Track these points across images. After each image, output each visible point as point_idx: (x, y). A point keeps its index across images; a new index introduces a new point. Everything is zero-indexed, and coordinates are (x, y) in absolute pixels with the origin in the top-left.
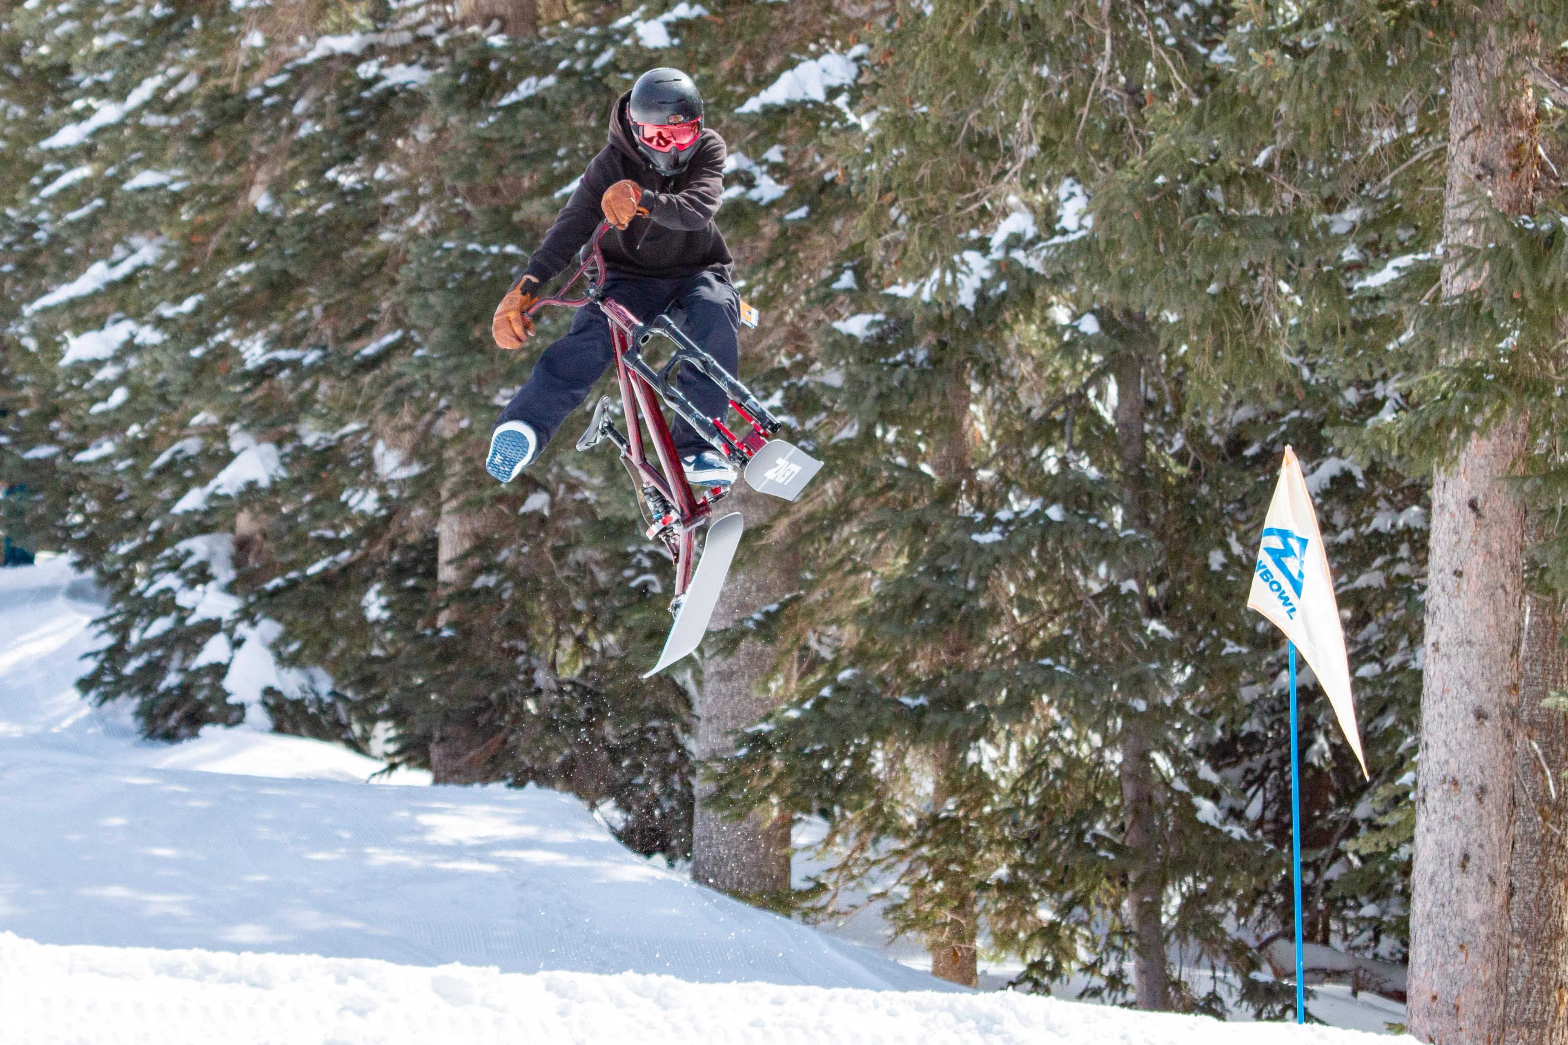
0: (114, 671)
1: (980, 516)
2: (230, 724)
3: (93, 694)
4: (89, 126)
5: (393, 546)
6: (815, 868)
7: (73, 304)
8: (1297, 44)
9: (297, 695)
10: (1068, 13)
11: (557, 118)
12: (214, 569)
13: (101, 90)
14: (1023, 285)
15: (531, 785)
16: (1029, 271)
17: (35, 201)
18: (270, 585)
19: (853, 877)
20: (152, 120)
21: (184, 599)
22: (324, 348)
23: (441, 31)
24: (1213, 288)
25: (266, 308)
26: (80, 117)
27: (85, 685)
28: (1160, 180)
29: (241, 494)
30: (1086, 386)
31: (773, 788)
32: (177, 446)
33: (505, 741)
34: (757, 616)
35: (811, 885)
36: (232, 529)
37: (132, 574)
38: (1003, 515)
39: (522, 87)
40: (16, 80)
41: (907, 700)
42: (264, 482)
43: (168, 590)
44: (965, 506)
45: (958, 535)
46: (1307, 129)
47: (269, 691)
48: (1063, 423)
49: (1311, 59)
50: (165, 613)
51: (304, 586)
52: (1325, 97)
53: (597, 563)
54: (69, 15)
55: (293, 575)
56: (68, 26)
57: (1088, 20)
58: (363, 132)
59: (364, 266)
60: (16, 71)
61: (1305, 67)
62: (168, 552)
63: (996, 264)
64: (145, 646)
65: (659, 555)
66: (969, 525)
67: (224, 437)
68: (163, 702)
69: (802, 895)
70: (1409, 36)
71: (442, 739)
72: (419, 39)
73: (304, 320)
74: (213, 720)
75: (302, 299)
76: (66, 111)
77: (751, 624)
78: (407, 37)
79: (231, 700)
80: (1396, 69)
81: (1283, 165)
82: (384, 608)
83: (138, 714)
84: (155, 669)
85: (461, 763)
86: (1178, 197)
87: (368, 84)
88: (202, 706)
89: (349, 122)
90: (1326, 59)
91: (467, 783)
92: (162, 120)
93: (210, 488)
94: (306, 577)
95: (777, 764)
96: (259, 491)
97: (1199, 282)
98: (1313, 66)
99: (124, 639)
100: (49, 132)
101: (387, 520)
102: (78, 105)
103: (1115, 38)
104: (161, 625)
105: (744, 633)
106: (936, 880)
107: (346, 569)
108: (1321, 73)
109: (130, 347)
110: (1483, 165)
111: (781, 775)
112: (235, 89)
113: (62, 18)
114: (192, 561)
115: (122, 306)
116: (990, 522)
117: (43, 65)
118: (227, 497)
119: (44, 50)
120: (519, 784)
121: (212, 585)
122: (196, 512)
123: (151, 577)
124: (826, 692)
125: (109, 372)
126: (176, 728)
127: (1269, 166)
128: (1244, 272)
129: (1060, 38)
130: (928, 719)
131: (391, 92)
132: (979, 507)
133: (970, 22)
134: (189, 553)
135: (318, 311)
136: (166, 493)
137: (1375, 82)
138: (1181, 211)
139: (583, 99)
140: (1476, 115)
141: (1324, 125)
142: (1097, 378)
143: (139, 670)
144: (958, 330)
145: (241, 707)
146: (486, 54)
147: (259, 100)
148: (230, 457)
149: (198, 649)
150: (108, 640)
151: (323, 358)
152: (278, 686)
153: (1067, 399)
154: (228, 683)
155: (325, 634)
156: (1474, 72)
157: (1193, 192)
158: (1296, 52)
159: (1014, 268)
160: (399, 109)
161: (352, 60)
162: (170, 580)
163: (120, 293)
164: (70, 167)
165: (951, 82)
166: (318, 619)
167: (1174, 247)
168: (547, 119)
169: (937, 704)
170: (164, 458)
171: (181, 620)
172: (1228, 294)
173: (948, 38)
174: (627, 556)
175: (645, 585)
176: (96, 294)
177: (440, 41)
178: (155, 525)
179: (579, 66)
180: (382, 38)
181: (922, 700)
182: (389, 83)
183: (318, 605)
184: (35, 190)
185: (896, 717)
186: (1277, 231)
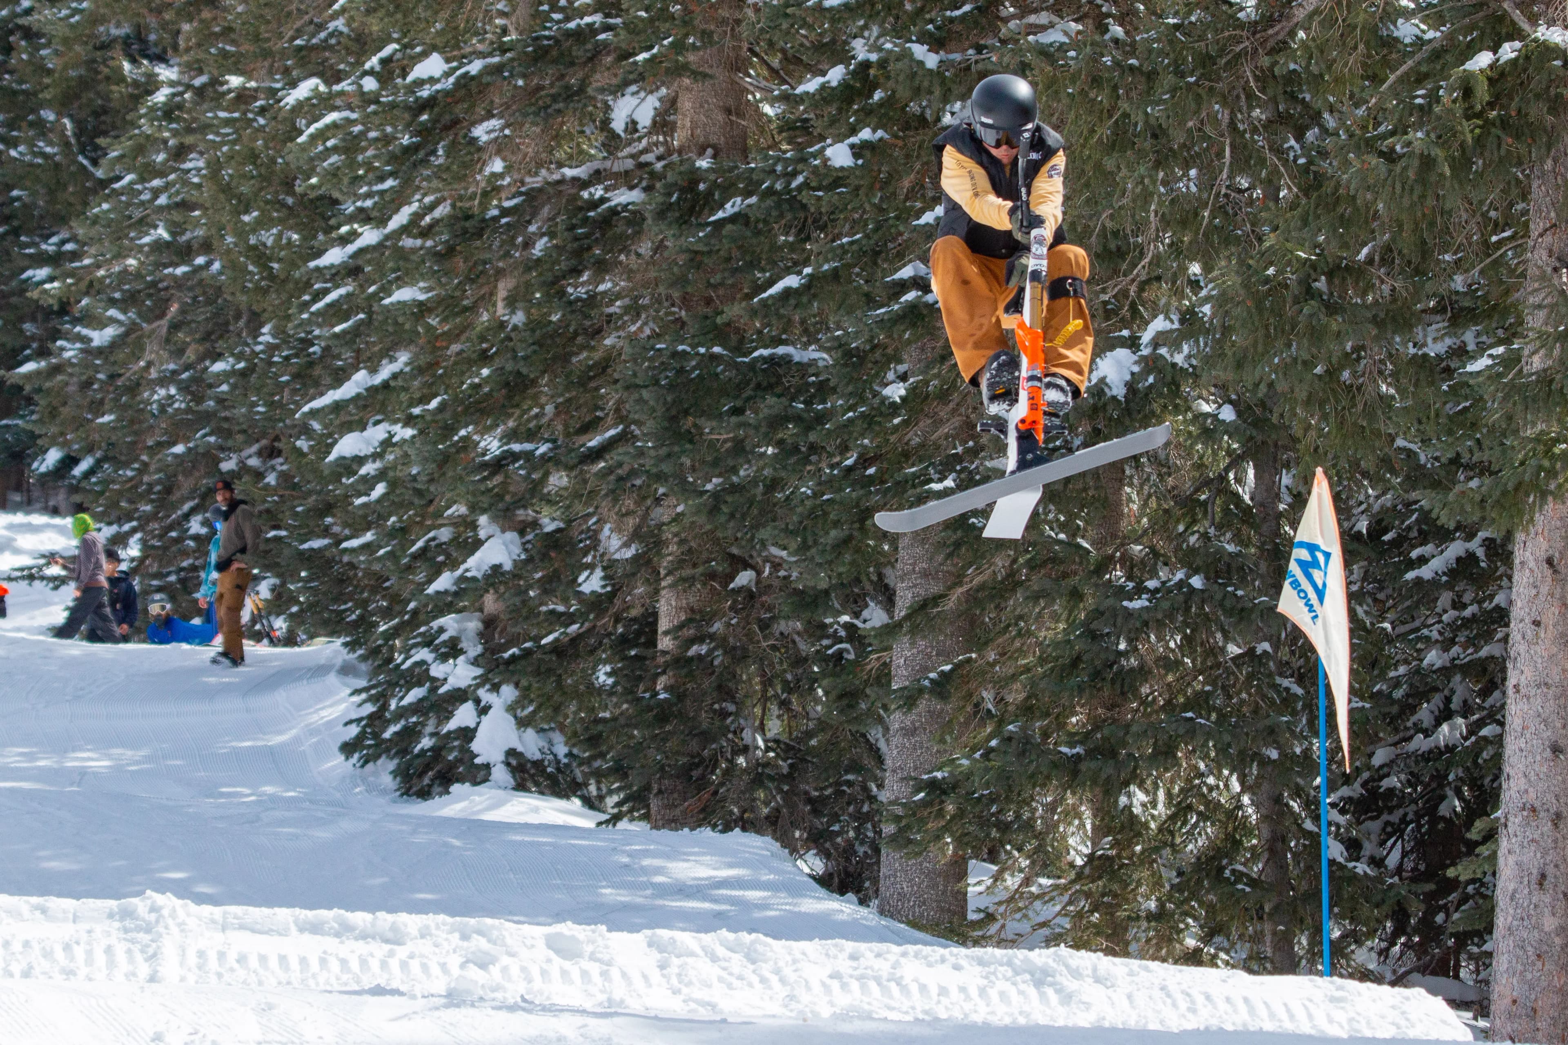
0: (376, 735)
1: (1131, 585)
2: (475, 783)
3: (356, 756)
4: (351, 248)
5: (617, 620)
6: (987, 901)
7: (337, 407)
8: (1391, 149)
9: (538, 756)
10: (1189, 124)
11: (758, 233)
12: (463, 645)
13: (364, 216)
14: (1169, 378)
15: (737, 830)
16: (1173, 365)
17: (305, 316)
18: (506, 655)
19: (1019, 909)
20: (408, 242)
21: (437, 670)
22: (554, 441)
23: (659, 158)
24: (1319, 370)
25: (504, 406)
26: (344, 241)
27: (348, 748)
28: (1271, 271)
29: (486, 577)
30: (1227, 470)
31: (947, 829)
32: (431, 534)
33: (716, 793)
34: (932, 675)
35: (983, 916)
36: (481, 610)
37: (392, 649)
38: (1152, 584)
39: (728, 206)
40: (290, 208)
41: (1065, 750)
42: (508, 566)
43: (423, 663)
44: (1118, 576)
45: (1111, 602)
46: (1401, 226)
47: (511, 753)
48: (1205, 503)
49: (1403, 163)
50: (420, 684)
51: (538, 655)
52: (1415, 197)
53: (798, 633)
54: (335, 149)
55: (528, 645)
56: (334, 159)
58: (589, 248)
59: (590, 368)
60: (290, 201)
61: (1398, 169)
62: (423, 629)
63: (1144, 359)
64: (402, 712)
65: (853, 625)
66: (1120, 591)
67: (474, 526)
68: (417, 762)
69: (973, 925)
70: (1490, 142)
71: (660, 792)
72: (641, 166)
73: (537, 416)
74: (461, 780)
75: (536, 397)
76: (334, 235)
77: (926, 683)
78: (630, 164)
79: (477, 761)
81: (1382, 259)
82: (609, 675)
83: (395, 773)
84: (410, 734)
85: (677, 812)
86: (1287, 287)
87: (594, 204)
88: (452, 766)
89: (576, 239)
90: (1416, 163)
91: (677, 830)
92: (419, 242)
93: (459, 572)
94: (540, 647)
95: (950, 807)
96: (503, 574)
97: (1304, 362)
98: (1405, 169)
99: (384, 707)
100: (319, 254)
101: (611, 596)
102: (344, 229)
103: (1233, 147)
104: (415, 694)
105: (921, 691)
106: (1092, 912)
107: (575, 640)
108: (1411, 174)
109: (387, 443)
110: (1559, 259)
111: (953, 818)
112: (476, 210)
113: (328, 152)
114: (444, 637)
115: (382, 410)
116: (1140, 590)
117: (313, 195)
118: (474, 579)
119: (314, 180)
120: (727, 829)
121: (462, 658)
122: (446, 592)
123: (407, 651)
124: (994, 743)
125: (369, 469)
126: (430, 786)
127: (1370, 261)
128: (1346, 355)
129: (1182, 146)
130: (1085, 768)
131: (614, 212)
132: (1130, 577)
133: (1104, 131)
134: (441, 630)
135: (549, 409)
136: (421, 577)
138: (1289, 299)
139: (781, 216)
140: (1553, 214)
141: (1416, 222)
142: (1237, 463)
143: (396, 733)
144: (1108, 418)
145: (487, 767)
146: (694, 176)
147: (495, 219)
148: (478, 544)
149: (449, 715)
150: (369, 708)
151: (550, 450)
152: (520, 749)
153: (1210, 482)
154: (475, 746)
155: (557, 698)
157: (1300, 283)
158: (1390, 156)
159: (1160, 363)
160: (620, 228)
161: (584, 184)
162: (423, 654)
163: (380, 397)
164: (337, 287)
166: (550, 685)
167: (1283, 331)
168: (748, 233)
169: (1091, 753)
170: (420, 544)
171: (433, 690)
172: (1332, 374)
174: (824, 626)
175: (840, 652)
176: (358, 396)
177: (659, 166)
178: (412, 605)
179: (778, 186)
180: (608, 164)
181: (1079, 749)
182: (613, 203)
183: (550, 671)
184: (306, 305)
185: (1056, 765)
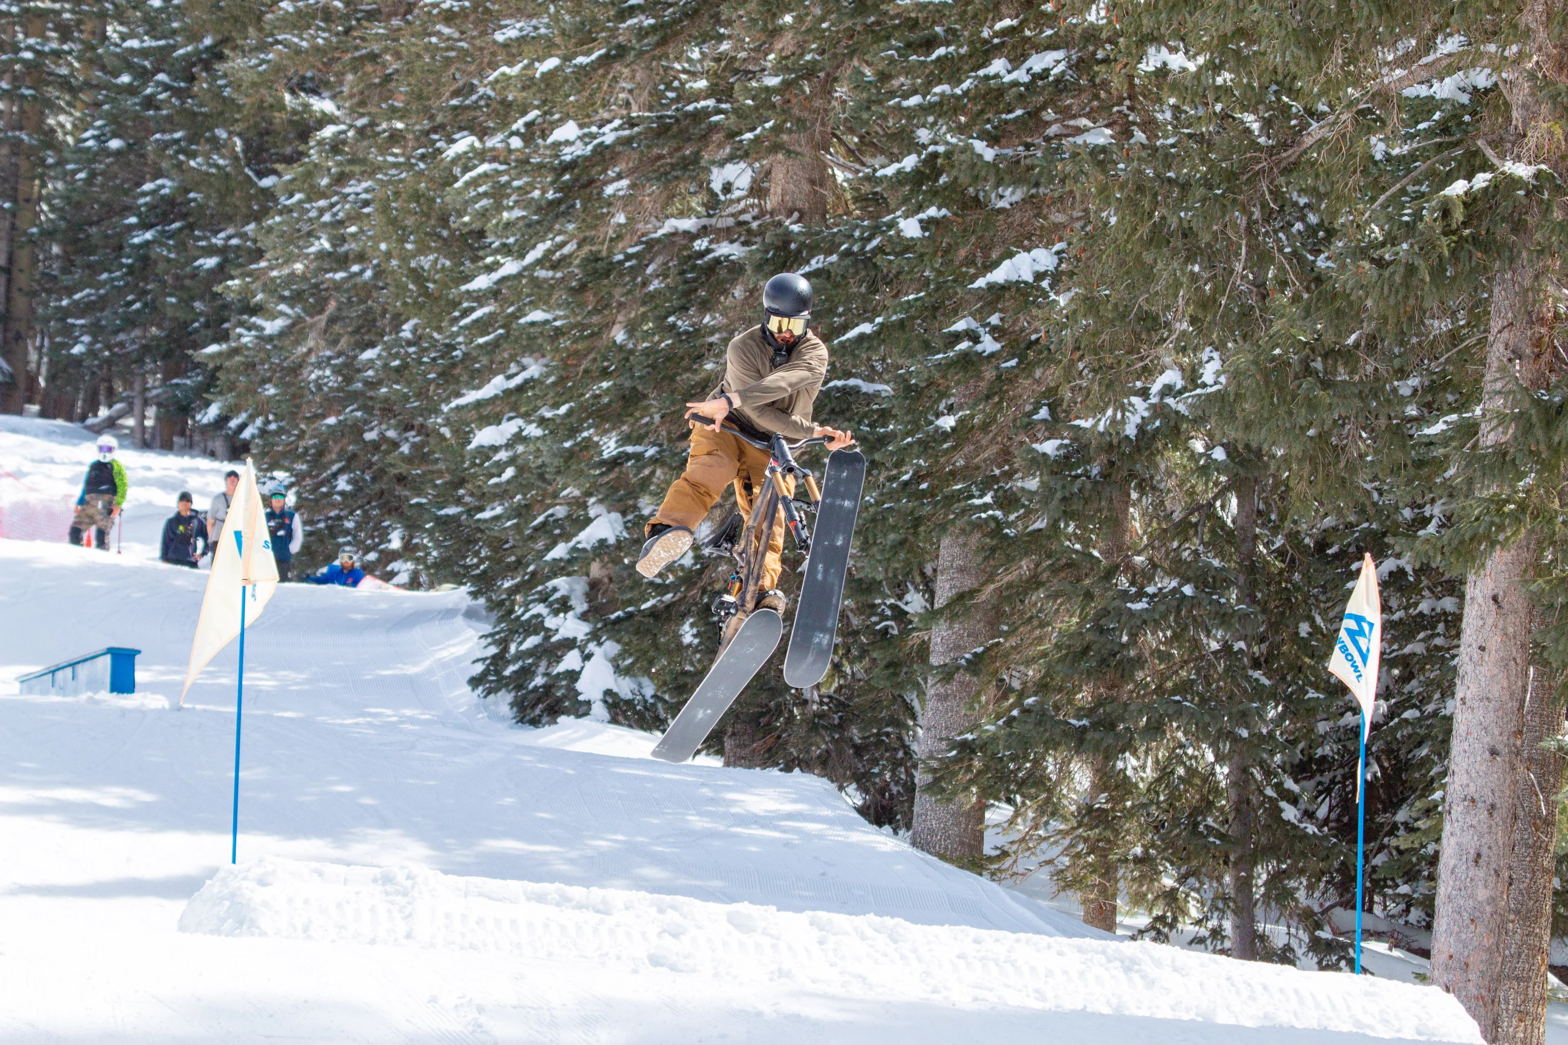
0: (498, 673)
1: (1133, 590)
2: (579, 716)
3: (481, 688)
4: (496, 276)
5: (704, 591)
6: (1002, 841)
7: (479, 404)
8: (1382, 258)
9: (629, 696)
10: (1215, 228)
11: (837, 286)
12: (572, 602)
13: (506, 250)
14: (1172, 423)
15: (797, 770)
16: (1177, 412)
17: (455, 329)
18: (613, 617)
19: (1029, 849)
20: (542, 273)
21: (551, 622)
22: (660, 445)
23: (755, 218)
24: (1311, 432)
25: (620, 415)
26: (490, 269)
27: (475, 682)
28: (1277, 351)
29: (594, 548)
30: (1215, 499)
31: (971, 782)
32: (550, 512)
33: (779, 737)
34: (967, 656)
35: (998, 852)
36: (588, 575)
37: (513, 603)
38: (1150, 590)
39: (813, 262)
40: (445, 240)
41: (1073, 721)
42: (612, 540)
43: (539, 615)
44: (1123, 582)
45: (1117, 603)
46: (1385, 319)
47: (608, 692)
48: (1196, 525)
49: (1391, 269)
50: (536, 633)
51: (638, 618)
52: (1400, 297)
53: (852, 610)
54: (485, 195)
55: (630, 609)
56: (484, 202)
57: (1230, 232)
58: (696, 290)
59: (693, 387)
60: (445, 233)
61: (1387, 274)
62: (540, 588)
63: (1153, 407)
64: (520, 656)
65: (897, 606)
66: (1125, 595)
67: (585, 506)
68: (531, 696)
69: (990, 859)
70: (1463, 255)
71: (734, 734)
72: (740, 224)
73: (647, 424)
74: (566, 712)
75: (647, 408)
76: (480, 264)
77: (963, 662)
78: (731, 221)
79: (581, 698)
80: (1453, 279)
81: (1367, 345)
82: (695, 636)
83: (512, 705)
84: (526, 673)
85: (747, 751)
86: (1290, 364)
87: (702, 254)
88: (559, 701)
89: (686, 282)
90: (1402, 270)
91: (750, 767)
92: (550, 274)
93: (572, 544)
94: (639, 611)
95: (977, 764)
96: (608, 547)
97: (1301, 428)
98: (1393, 274)
99: (505, 649)
100: (468, 279)
101: (700, 572)
102: (489, 260)
103: (1248, 246)
104: (532, 641)
105: (958, 668)
106: (1088, 854)
107: (669, 607)
108: (1397, 279)
109: (519, 438)
110: (1513, 352)
111: (979, 772)
112: (604, 254)
113: (480, 196)
114: (557, 595)
115: (515, 408)
116: (1140, 594)
117: (465, 230)
118: (584, 550)
119: (466, 219)
120: (788, 769)
121: (570, 614)
122: (561, 559)
123: (526, 606)
124: (1015, 713)
125: (503, 455)
126: (540, 716)
127: (1357, 345)
128: (1335, 421)
129: (1208, 244)
130: (1089, 736)
131: (717, 261)
132: (1133, 583)
133: (1144, 230)
134: (555, 590)
135: (657, 418)
136: (540, 545)
137: (1437, 288)
138: (1291, 375)
139: (857, 272)
140: (1510, 315)
141: (1399, 318)
142: (1222, 494)
143: (514, 672)
144: (1123, 454)
145: (588, 703)
146: (787, 237)
147: (621, 263)
148: (588, 521)
149: (559, 659)
150: (493, 650)
151: (658, 452)
152: (615, 690)
153: (1200, 508)
154: (579, 686)
155: (651, 653)
156: (1510, 283)
157: (1301, 362)
158: (1380, 263)
159: (1166, 410)
160: (723, 273)
161: (691, 237)
162: (540, 609)
163: (513, 399)
164: (481, 306)
165: (1128, 273)
166: (647, 642)
167: (1285, 401)
168: (829, 286)
169: (1095, 726)
170: (541, 519)
171: (547, 638)
172: (1322, 437)
173: (1127, 241)
174: (874, 606)
175: (886, 628)
176: (496, 397)
177: (755, 225)
178: (531, 568)
179: (855, 248)
180: (713, 221)
181: (1085, 722)
182: (716, 254)
183: (648, 631)
184: (456, 320)
185: (1065, 734)
186: (1361, 392)
